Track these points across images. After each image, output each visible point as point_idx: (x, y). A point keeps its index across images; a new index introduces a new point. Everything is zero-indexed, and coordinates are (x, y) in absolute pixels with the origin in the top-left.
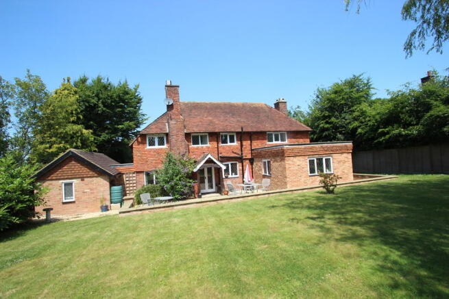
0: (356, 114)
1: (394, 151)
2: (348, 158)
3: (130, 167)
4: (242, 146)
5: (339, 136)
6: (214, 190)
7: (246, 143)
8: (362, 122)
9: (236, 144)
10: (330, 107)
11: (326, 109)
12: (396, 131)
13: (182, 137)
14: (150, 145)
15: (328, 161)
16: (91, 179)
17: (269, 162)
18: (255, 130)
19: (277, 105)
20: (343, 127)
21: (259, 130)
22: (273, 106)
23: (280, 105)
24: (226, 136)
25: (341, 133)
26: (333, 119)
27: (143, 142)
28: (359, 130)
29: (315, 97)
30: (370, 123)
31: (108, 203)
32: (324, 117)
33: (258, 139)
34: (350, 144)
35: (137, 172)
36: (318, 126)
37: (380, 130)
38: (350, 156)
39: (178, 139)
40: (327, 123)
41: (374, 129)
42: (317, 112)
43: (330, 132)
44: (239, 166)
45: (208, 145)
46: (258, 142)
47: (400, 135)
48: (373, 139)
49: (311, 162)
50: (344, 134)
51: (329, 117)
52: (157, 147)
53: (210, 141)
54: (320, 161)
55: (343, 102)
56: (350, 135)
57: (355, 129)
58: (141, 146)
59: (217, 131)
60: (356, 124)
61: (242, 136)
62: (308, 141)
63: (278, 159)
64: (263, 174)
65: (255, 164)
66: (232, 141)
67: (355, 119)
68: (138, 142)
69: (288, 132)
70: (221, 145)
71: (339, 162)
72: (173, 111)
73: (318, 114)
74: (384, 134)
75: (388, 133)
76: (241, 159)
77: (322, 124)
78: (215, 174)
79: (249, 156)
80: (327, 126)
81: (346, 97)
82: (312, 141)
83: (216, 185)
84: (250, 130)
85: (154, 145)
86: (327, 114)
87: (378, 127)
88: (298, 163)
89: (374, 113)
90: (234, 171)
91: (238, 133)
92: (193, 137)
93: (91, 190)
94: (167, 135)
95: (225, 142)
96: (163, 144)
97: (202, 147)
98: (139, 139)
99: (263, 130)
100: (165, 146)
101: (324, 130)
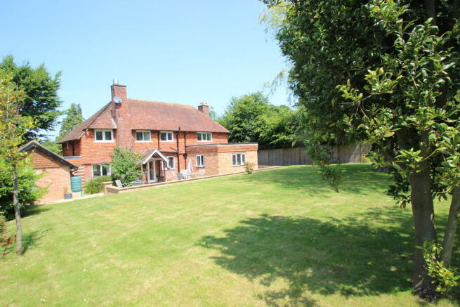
0: (259, 122)
1: (281, 151)
2: (255, 154)
3: (78, 159)
4: (178, 143)
5: (247, 138)
6: (154, 180)
7: (181, 141)
8: (263, 129)
9: (173, 141)
10: (241, 114)
11: (238, 116)
12: (282, 137)
13: (129, 133)
14: (98, 139)
15: (243, 156)
16: (53, 170)
17: (202, 157)
18: (188, 130)
19: (201, 108)
20: (250, 131)
21: (191, 130)
22: (197, 109)
23: (204, 108)
24: (165, 134)
25: (248, 135)
26: (243, 124)
27: (91, 137)
28: (261, 135)
29: (229, 104)
30: (268, 130)
31: (70, 191)
32: (237, 122)
33: (190, 138)
34: (256, 145)
35: (86, 165)
36: (232, 128)
37: (273, 136)
38: (256, 152)
39: (125, 135)
40: (239, 126)
41: (270, 134)
42: (231, 116)
43: (240, 134)
44: (175, 160)
45: (150, 141)
46: (190, 140)
47: (284, 140)
48: (269, 141)
49: (234, 156)
50: (250, 136)
51: (241, 122)
52: (104, 141)
53: (152, 138)
54: (239, 156)
55: (250, 111)
56: (255, 138)
57: (258, 134)
58: (89, 139)
59: (158, 129)
60: (259, 130)
61: (178, 134)
62: (226, 141)
63: (212, 154)
64: (197, 166)
65: (188, 158)
66: (170, 138)
67: (259, 126)
68: (86, 135)
69: (214, 133)
70: (161, 141)
71: (250, 156)
72: (121, 109)
73: (232, 118)
74: (275, 138)
75: (278, 138)
76: (177, 154)
77: (236, 128)
78: (156, 166)
79: (184, 152)
80: (239, 129)
81: (253, 107)
82: (230, 141)
83: (157, 176)
84: (184, 130)
85: (101, 139)
86: (239, 119)
87: (272, 134)
88: (226, 157)
89: (270, 123)
90: (171, 164)
91: (175, 132)
92: (137, 133)
93: (53, 180)
94: (115, 130)
95: (164, 139)
96: (110, 138)
97: (145, 143)
98: (88, 133)
99: (196, 130)
100: (113, 141)
101: (236, 132)
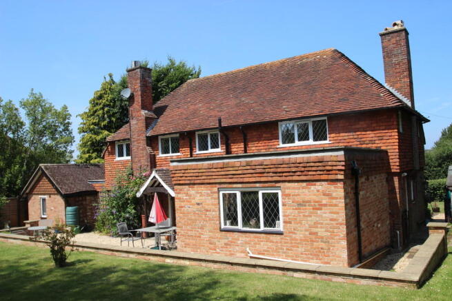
2: (333, 195)
3: (102, 184)
4: (227, 153)
7: (237, 147)
9: (221, 149)
13: (143, 143)
14: (119, 156)
15: (270, 199)
16: (55, 197)
18: (249, 121)
27: (112, 153)
33: (260, 139)
39: (139, 146)
45: (180, 154)
46: (259, 144)
49: (230, 201)
52: (124, 157)
53: (183, 147)
58: (111, 157)
68: (108, 152)
70: (197, 152)
71: (301, 204)
72: (135, 105)
84: (240, 122)
85: (122, 156)
88: (198, 199)
92: (162, 141)
93: (55, 208)
96: (129, 154)
97: (174, 157)
98: (109, 148)
99: (267, 119)
